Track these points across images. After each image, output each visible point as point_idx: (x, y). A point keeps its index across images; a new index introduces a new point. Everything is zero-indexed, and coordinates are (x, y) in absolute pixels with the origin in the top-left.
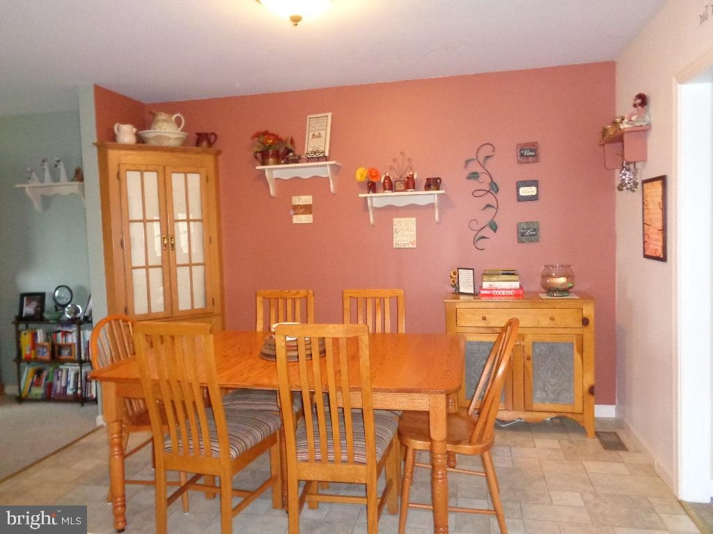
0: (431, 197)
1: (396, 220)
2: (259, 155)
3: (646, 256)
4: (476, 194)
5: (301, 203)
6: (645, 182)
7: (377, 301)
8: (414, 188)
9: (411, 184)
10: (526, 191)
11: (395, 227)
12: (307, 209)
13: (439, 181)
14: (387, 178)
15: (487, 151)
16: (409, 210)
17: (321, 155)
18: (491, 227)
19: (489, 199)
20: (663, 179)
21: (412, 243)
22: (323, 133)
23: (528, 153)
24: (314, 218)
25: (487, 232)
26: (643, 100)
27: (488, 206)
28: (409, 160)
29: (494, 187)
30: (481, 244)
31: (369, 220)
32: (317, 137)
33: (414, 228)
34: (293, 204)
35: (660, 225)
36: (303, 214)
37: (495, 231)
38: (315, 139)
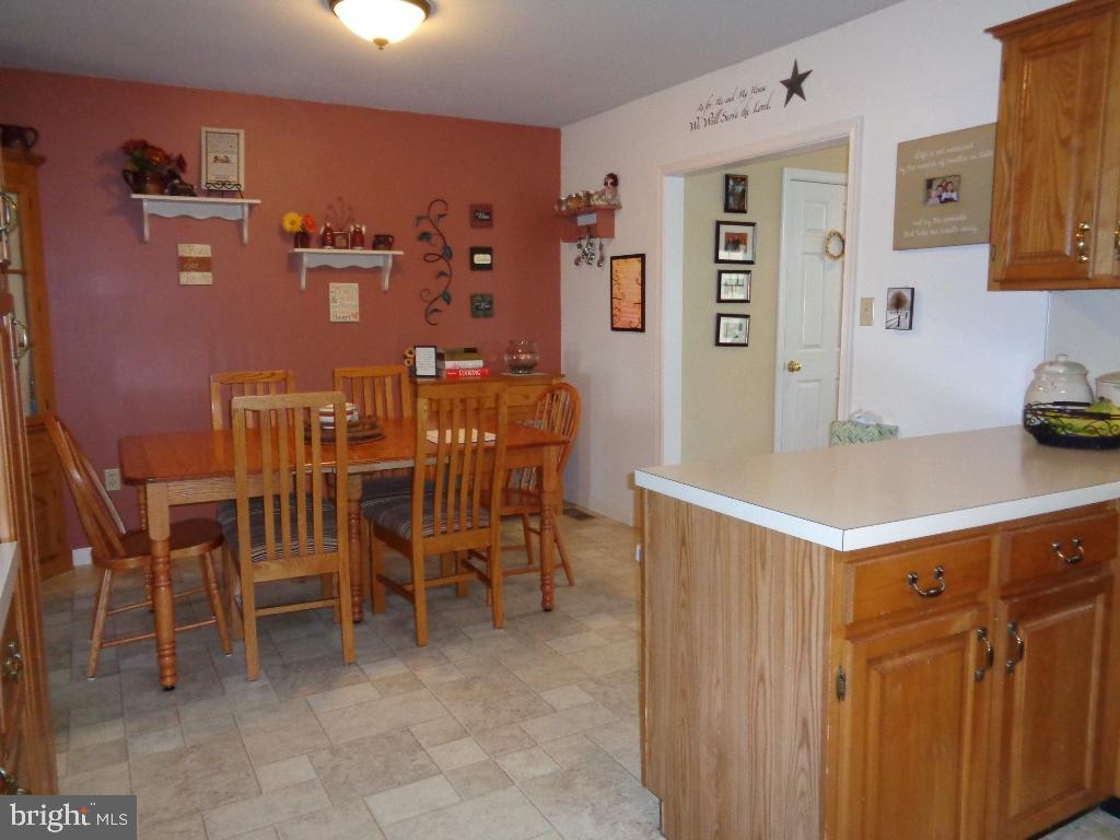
0: (381, 258)
1: (333, 286)
2: (131, 177)
3: (613, 329)
4: (428, 258)
5: (193, 255)
6: (613, 258)
7: (376, 381)
8: (363, 246)
9: (358, 240)
10: (481, 259)
11: (331, 294)
12: (203, 264)
13: (390, 239)
14: (327, 229)
15: (438, 209)
16: (351, 273)
17: (235, 189)
18: (445, 300)
19: (442, 265)
20: (642, 257)
21: (355, 316)
22: (233, 158)
23: (481, 216)
24: (215, 278)
25: (440, 304)
26: (613, 180)
27: (442, 274)
28: (350, 209)
29: (447, 254)
30: (433, 318)
31: (300, 282)
32: (223, 161)
33: (356, 295)
34: (180, 255)
35: (638, 299)
36: (196, 270)
37: (448, 303)
38: (219, 164)
